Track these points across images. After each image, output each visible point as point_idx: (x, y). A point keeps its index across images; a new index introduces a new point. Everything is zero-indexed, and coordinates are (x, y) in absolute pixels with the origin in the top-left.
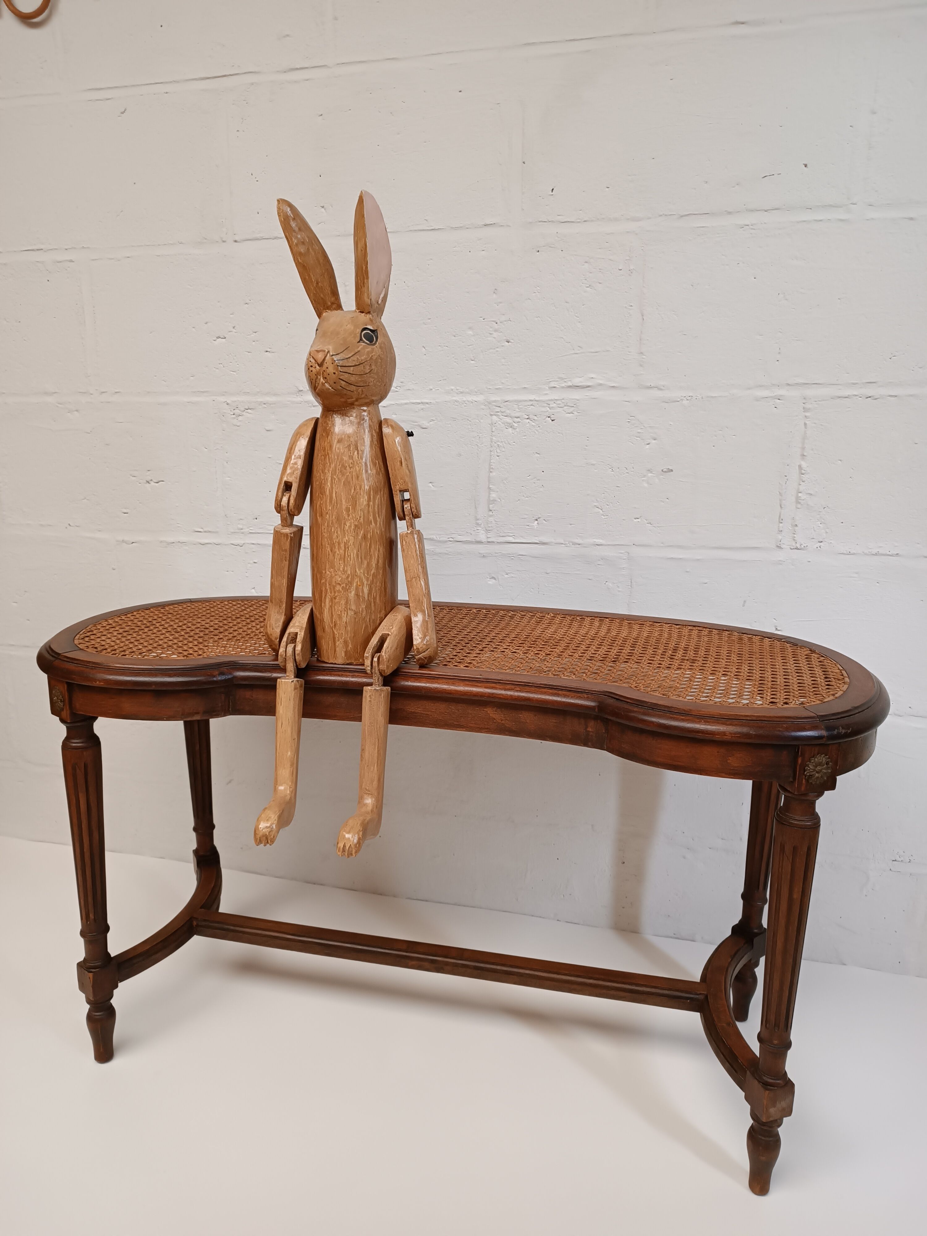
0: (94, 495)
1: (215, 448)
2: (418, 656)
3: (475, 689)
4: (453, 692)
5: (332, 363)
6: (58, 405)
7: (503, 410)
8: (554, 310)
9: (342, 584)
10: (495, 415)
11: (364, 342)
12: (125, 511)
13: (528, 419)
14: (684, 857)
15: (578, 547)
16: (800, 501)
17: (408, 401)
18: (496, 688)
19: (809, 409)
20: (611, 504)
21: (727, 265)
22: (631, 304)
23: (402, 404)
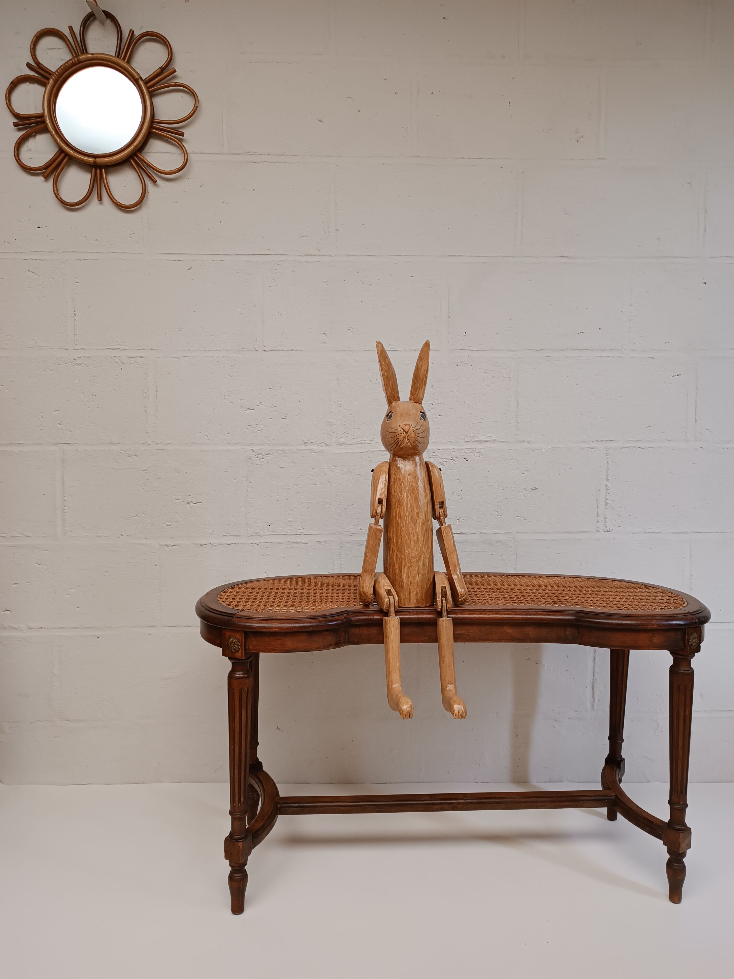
0: (144, 513)
1: (242, 480)
2: (461, 599)
3: (499, 616)
4: (487, 618)
5: (414, 432)
6: (121, 452)
7: (437, 454)
8: (467, 398)
9: (416, 558)
10: (432, 457)
11: (422, 420)
12: (168, 524)
13: (452, 459)
14: (554, 727)
15: (484, 535)
16: (607, 504)
17: (378, 449)
18: (512, 614)
19: (609, 454)
20: (503, 509)
21: (562, 377)
22: (511, 396)
23: (373, 451)
